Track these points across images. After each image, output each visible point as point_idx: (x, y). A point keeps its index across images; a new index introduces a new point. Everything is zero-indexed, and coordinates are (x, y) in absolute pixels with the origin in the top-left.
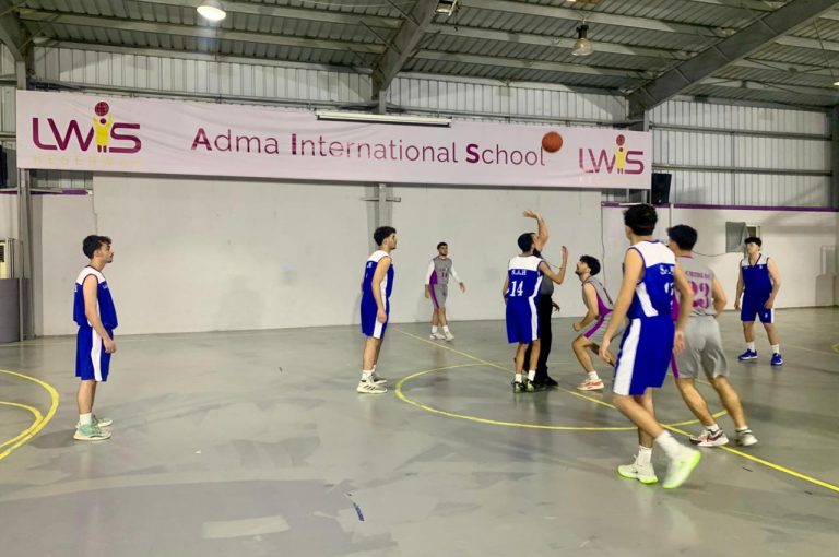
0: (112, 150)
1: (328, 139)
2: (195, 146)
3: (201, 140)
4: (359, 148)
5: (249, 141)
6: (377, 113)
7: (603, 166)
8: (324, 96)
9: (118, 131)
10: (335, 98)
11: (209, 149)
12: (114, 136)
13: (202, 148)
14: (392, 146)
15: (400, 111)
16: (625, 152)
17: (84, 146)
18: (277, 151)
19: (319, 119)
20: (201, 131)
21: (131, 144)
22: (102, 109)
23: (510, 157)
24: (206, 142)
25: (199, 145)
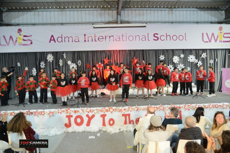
0: (24, 45)
1: (98, 35)
2: (50, 42)
3: (52, 39)
4: (110, 37)
5: (69, 38)
6: (117, 24)
8: (99, 20)
9: (25, 38)
10: (103, 20)
11: (55, 42)
12: (23, 40)
15: (128, 22)
17: (15, 44)
18: (79, 41)
19: (94, 28)
20: (52, 36)
21: (29, 42)
22: (20, 31)
24: (54, 40)
25: (51, 41)
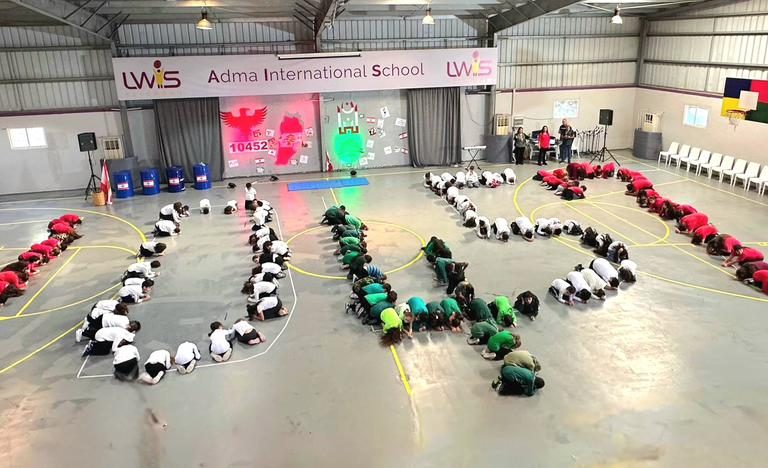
0: (166, 87)
1: (286, 70)
2: (210, 82)
3: (213, 77)
4: (305, 73)
5: (240, 75)
6: (316, 53)
7: (463, 72)
9: (168, 76)
11: (218, 81)
12: (165, 78)
14: (325, 70)
16: (479, 61)
17: (151, 86)
19: (280, 59)
20: (213, 72)
21: (176, 83)
22: (157, 64)
23: (400, 71)
24: (216, 78)
25: (212, 80)
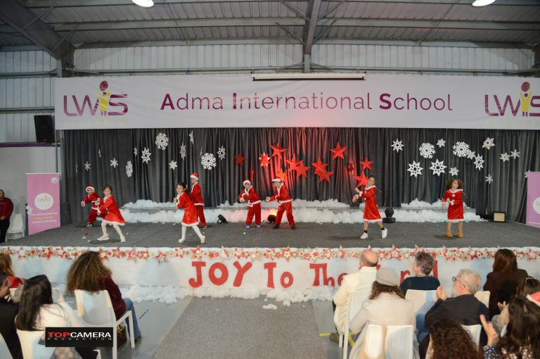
0: (110, 114)
2: (162, 108)
3: (167, 102)
4: (287, 100)
5: (201, 101)
6: (304, 72)
8: (265, 64)
9: (113, 100)
10: (274, 64)
11: (173, 108)
12: (111, 104)
13: (168, 108)
14: (314, 98)
16: (530, 97)
17: (93, 113)
18: (222, 107)
19: (254, 80)
20: (168, 96)
21: (122, 109)
22: (104, 86)
25: (166, 107)
